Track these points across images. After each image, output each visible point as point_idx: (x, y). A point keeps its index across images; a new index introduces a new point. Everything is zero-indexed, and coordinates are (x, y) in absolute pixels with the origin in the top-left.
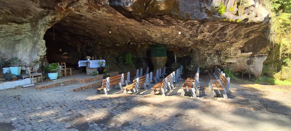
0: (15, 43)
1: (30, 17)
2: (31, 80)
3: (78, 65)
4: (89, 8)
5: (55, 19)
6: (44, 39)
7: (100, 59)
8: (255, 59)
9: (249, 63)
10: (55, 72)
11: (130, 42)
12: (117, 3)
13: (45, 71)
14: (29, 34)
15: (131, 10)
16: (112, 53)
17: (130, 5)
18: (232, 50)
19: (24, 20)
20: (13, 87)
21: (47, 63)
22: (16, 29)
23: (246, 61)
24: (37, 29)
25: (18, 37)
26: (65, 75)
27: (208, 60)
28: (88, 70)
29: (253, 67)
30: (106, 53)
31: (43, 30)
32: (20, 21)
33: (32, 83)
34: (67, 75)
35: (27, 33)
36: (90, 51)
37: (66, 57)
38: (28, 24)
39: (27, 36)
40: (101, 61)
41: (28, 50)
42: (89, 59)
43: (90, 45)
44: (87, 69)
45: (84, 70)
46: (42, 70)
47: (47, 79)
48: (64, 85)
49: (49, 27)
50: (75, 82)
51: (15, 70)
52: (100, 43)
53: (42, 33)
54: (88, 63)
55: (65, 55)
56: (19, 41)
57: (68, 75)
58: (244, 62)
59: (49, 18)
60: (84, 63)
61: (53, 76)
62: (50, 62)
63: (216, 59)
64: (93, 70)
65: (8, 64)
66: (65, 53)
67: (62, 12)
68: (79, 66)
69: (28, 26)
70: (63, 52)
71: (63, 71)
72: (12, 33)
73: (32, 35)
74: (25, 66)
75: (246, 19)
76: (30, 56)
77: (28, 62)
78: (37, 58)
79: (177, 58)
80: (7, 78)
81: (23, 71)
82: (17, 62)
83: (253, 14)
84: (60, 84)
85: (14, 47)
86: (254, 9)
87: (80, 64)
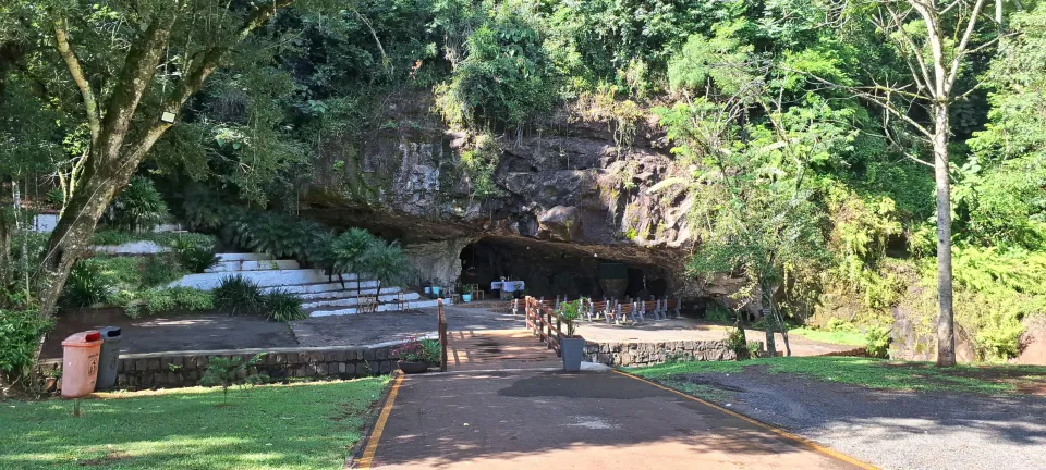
0: (434, 262)
1: (448, 236)
2: (450, 300)
4: (503, 233)
5: (473, 240)
6: (460, 258)
10: (468, 293)
12: (526, 233)
13: (461, 292)
14: (446, 252)
15: (538, 237)
17: (536, 234)
19: (442, 238)
20: (438, 304)
21: (462, 284)
22: (435, 247)
24: (454, 247)
25: (436, 256)
26: (478, 297)
28: (501, 294)
31: (460, 248)
32: (437, 239)
33: (451, 303)
35: (444, 251)
37: (472, 274)
38: (446, 243)
39: (444, 254)
40: (518, 282)
41: (446, 270)
42: (503, 281)
44: (500, 292)
45: (496, 294)
46: (457, 291)
47: (462, 300)
48: (478, 307)
49: (466, 246)
50: (488, 306)
51: (436, 290)
52: (522, 254)
53: (459, 252)
54: (501, 285)
55: (471, 271)
56: (436, 260)
57: (480, 299)
59: (469, 240)
61: (467, 297)
62: (464, 283)
65: (429, 284)
66: (471, 267)
67: (481, 236)
69: (444, 244)
71: (475, 294)
72: (431, 251)
73: (449, 254)
74: (443, 286)
75: (664, 243)
76: (448, 276)
77: (446, 283)
78: (454, 278)
79: (647, 281)
80: (432, 297)
81: (441, 292)
82: (437, 282)
83: (671, 237)
84: (473, 306)
85: (432, 266)
86: (673, 232)
87: (494, 285)
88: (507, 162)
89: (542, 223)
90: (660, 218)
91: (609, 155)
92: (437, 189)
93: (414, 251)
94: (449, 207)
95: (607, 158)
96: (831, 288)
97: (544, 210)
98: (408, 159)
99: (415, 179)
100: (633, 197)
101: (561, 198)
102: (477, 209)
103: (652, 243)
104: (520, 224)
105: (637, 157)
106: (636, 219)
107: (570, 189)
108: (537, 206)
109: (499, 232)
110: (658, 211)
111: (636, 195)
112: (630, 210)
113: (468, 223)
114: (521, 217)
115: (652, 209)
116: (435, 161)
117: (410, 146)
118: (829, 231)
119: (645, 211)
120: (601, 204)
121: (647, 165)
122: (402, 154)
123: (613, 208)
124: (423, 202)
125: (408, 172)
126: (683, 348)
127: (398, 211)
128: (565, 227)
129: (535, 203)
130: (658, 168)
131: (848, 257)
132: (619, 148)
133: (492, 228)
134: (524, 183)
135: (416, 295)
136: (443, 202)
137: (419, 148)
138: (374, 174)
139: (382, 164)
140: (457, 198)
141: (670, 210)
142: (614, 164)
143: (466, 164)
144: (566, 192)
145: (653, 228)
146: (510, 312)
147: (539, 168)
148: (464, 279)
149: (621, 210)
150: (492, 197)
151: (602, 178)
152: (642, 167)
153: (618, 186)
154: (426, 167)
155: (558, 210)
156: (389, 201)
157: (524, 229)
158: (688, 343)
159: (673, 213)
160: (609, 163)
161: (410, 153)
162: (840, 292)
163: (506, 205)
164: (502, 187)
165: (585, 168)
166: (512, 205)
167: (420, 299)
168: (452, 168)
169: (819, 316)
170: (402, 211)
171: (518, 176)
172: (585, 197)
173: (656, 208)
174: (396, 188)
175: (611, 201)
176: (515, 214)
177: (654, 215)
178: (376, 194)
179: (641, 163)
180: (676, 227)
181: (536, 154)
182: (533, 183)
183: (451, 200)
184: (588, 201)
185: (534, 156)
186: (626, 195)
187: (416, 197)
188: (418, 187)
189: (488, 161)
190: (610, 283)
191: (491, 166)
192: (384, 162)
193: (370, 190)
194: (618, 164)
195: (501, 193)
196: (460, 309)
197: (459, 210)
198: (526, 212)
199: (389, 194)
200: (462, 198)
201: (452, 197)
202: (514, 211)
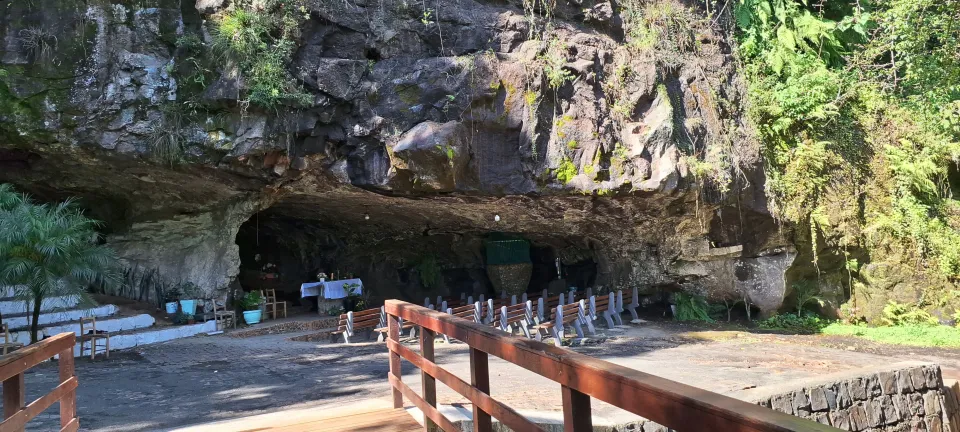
0: (185, 254)
1: (212, 203)
2: (217, 324)
3: (299, 293)
4: (319, 187)
5: (259, 206)
6: (237, 242)
7: (349, 278)
8: (759, 264)
9: (743, 274)
10: (256, 308)
11: (426, 231)
12: (363, 182)
13: (239, 306)
14: (209, 233)
15: (389, 188)
16: (388, 258)
17: (385, 181)
18: (683, 242)
19: (201, 207)
20: (192, 334)
21: (241, 291)
22: (187, 226)
23: (732, 268)
24: (225, 223)
25: (190, 242)
26: (275, 314)
27: (635, 269)
28: (321, 305)
29: (754, 287)
30: (373, 258)
31: (235, 225)
32: (191, 210)
33: (217, 330)
34: (277, 317)
35: (206, 232)
36: (331, 256)
37: (270, 276)
38: (208, 216)
39: (205, 237)
40: (351, 281)
41: (209, 266)
42: (322, 280)
43: (330, 240)
44: (319, 301)
46: (233, 305)
47: (242, 322)
48: (274, 334)
49: (246, 220)
50: (295, 328)
51: (188, 307)
52: (355, 236)
53: (235, 231)
54: (320, 288)
56: (190, 250)
57: (280, 316)
58: (728, 273)
59: (250, 206)
60: (313, 288)
61: (252, 316)
62: (247, 289)
63: (653, 266)
64: (333, 304)
65: (175, 296)
66: (269, 265)
67: (274, 195)
68: (303, 296)
69: (206, 219)
70: (264, 261)
71: (270, 308)
72: (179, 233)
73: (215, 236)
74: (203, 299)
76: (213, 279)
77: (208, 290)
78: (225, 281)
79: (562, 265)
80: (179, 320)
81: (199, 309)
82: (191, 291)
83: (640, 173)
84: (263, 333)
85: (182, 262)
86: (642, 163)
87: (305, 290)
88: (319, 37)
89: (397, 155)
90: (615, 140)
91: (514, 28)
92: (172, 97)
93: (143, 235)
94: (200, 134)
95: (511, 34)
96: (882, 252)
97: (397, 133)
98: (108, 41)
99: (125, 80)
100: (565, 104)
101: (432, 105)
102: (257, 133)
103: (605, 187)
104: (353, 162)
105: (562, 34)
106: (572, 143)
107: (448, 87)
108: (383, 125)
109: (309, 186)
110: (610, 128)
111: (570, 101)
112: (561, 125)
113: (243, 165)
114: (354, 148)
115: (600, 124)
116: (165, 44)
117: (110, 13)
118: (866, 160)
119: (588, 129)
120: (506, 118)
121: (581, 49)
122: (92, 29)
123: (530, 126)
124: (141, 126)
125: (109, 66)
126: (809, 409)
127: (90, 148)
128: (445, 159)
129: (379, 119)
130: (601, 54)
131: (901, 201)
132: (532, 18)
133: (294, 173)
134: (354, 78)
135: (146, 319)
136: (185, 123)
137: (130, 16)
138: (29, 69)
139: (46, 47)
140: (214, 112)
141: (631, 126)
142: (525, 45)
143: (229, 41)
144: (442, 93)
145: (605, 158)
146: (338, 338)
147: (384, 52)
148: (247, 281)
149: (544, 128)
150: (287, 105)
151: (504, 70)
152: (573, 51)
153: (538, 82)
154: (150, 58)
155: (427, 130)
156: (69, 127)
157: (359, 176)
158: (815, 391)
159: (636, 131)
160: (516, 42)
161: (111, 28)
162: (896, 258)
163: (320, 124)
164: (309, 88)
165: (473, 51)
166: (334, 124)
167: (154, 327)
168: (201, 53)
169: (861, 301)
170: (99, 147)
171: (339, 64)
172: (476, 103)
173: (606, 122)
174: (81, 97)
175: (524, 111)
176: (340, 144)
177: (605, 134)
178: (37, 114)
179: (571, 44)
180: (646, 155)
181: (376, 22)
182: (372, 80)
183: (201, 119)
184: (483, 113)
185: (373, 25)
186: (553, 98)
187: (127, 117)
188: (130, 96)
189: (276, 33)
190: (509, 273)
191: (282, 43)
192: (51, 42)
193: (23, 104)
194: (531, 47)
195: (308, 99)
196: (236, 342)
197: (221, 136)
198: (362, 138)
199: (65, 110)
200: (224, 110)
201: (204, 112)
202: (337, 135)
